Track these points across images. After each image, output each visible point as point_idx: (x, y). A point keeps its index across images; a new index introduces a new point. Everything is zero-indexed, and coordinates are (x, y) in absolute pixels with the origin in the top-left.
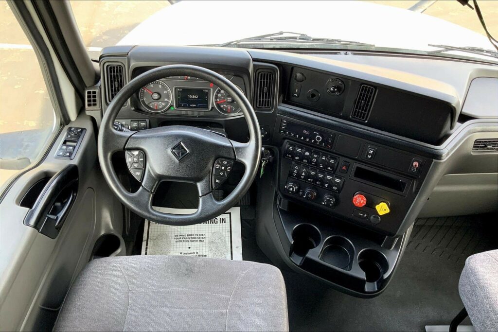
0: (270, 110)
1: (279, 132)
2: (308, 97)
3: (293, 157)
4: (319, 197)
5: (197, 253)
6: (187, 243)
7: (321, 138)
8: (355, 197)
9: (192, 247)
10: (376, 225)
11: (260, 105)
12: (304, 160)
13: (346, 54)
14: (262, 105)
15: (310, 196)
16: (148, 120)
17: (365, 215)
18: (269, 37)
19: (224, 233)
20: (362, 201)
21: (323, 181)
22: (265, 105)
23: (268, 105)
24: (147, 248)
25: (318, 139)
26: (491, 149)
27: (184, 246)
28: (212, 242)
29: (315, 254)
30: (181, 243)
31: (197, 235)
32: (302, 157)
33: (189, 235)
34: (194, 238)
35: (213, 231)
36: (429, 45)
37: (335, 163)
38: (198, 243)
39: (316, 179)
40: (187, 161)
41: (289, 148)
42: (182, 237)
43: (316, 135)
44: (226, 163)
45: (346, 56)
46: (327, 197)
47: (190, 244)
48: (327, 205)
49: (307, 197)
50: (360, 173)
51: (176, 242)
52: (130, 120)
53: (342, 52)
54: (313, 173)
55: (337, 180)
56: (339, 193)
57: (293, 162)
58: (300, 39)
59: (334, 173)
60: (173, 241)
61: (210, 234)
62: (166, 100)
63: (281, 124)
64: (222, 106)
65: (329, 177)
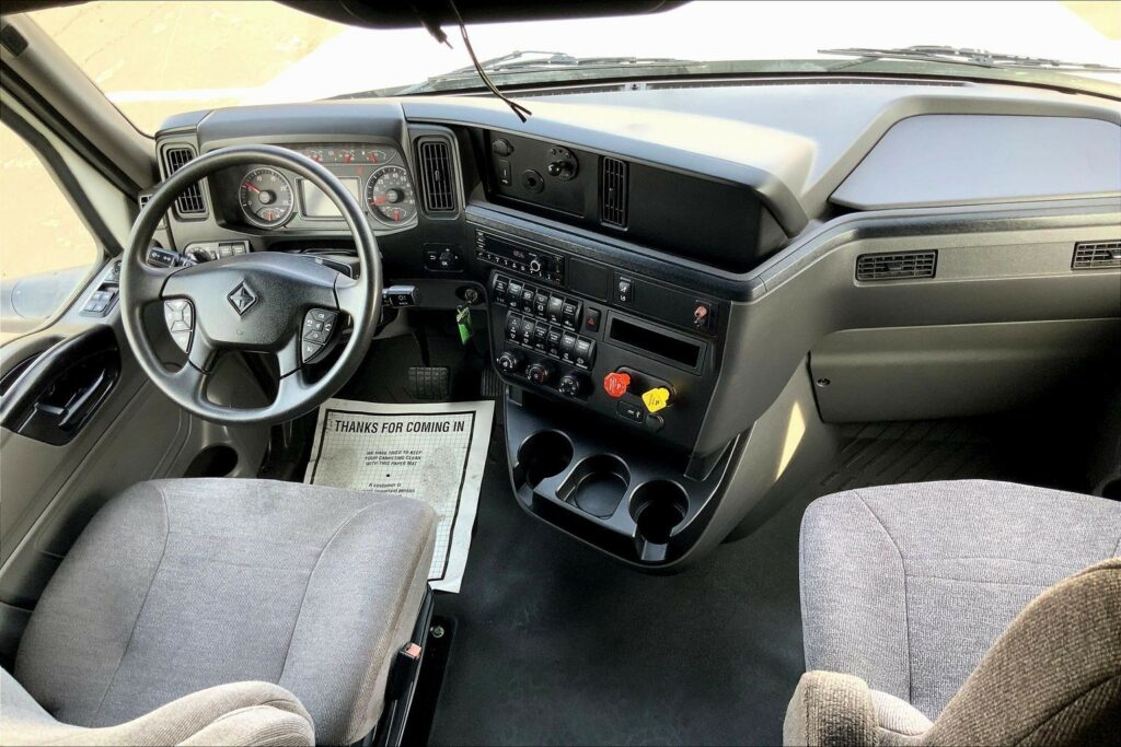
0: (453, 215)
1: (477, 255)
2: (525, 185)
3: (507, 303)
4: (555, 379)
5: (399, 485)
6: (385, 467)
7: (539, 265)
8: (607, 378)
9: (393, 475)
10: (658, 431)
11: (434, 206)
12: (526, 309)
13: (634, 88)
14: (439, 205)
15: (536, 376)
16: (247, 243)
17: (638, 414)
18: (491, 66)
19: (456, 450)
20: (619, 386)
21: (561, 349)
22: (445, 205)
23: (450, 205)
24: (313, 475)
25: (535, 266)
26: (899, 274)
27: (378, 473)
28: (431, 466)
29: (551, 487)
30: (374, 467)
31: (407, 452)
32: (522, 303)
33: (393, 453)
34: (400, 458)
35: (436, 446)
36: (819, 51)
37: (574, 312)
38: (406, 467)
39: (548, 345)
40: (255, 315)
41: (497, 284)
42: (378, 456)
43: (533, 258)
44: (323, 316)
45: (634, 92)
46: (567, 379)
47: (391, 469)
48: (566, 394)
49: (533, 378)
50: (621, 331)
51: (368, 464)
52: (217, 244)
53: (629, 85)
54: (542, 332)
55: (583, 346)
56: (590, 369)
57: (510, 312)
58: (553, 63)
59: (577, 331)
60: (363, 462)
61: (431, 451)
62: (285, 203)
63: (476, 240)
64: (383, 210)
65: (568, 340)
